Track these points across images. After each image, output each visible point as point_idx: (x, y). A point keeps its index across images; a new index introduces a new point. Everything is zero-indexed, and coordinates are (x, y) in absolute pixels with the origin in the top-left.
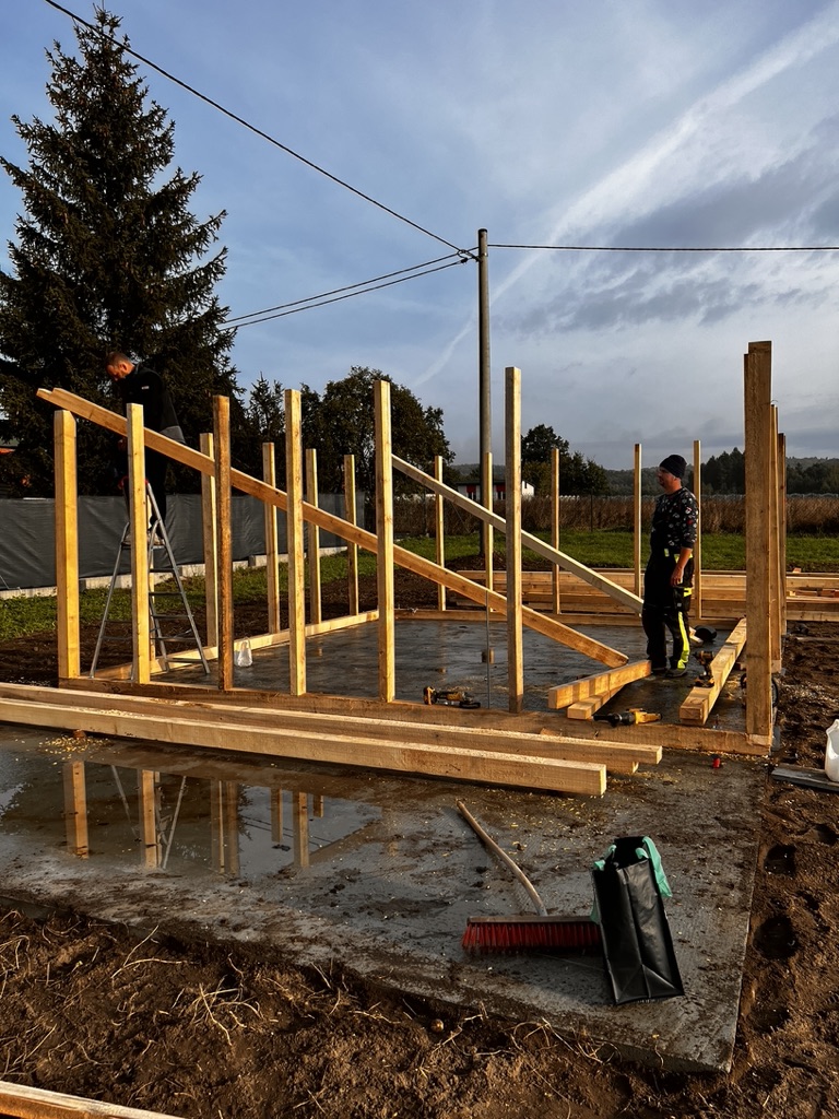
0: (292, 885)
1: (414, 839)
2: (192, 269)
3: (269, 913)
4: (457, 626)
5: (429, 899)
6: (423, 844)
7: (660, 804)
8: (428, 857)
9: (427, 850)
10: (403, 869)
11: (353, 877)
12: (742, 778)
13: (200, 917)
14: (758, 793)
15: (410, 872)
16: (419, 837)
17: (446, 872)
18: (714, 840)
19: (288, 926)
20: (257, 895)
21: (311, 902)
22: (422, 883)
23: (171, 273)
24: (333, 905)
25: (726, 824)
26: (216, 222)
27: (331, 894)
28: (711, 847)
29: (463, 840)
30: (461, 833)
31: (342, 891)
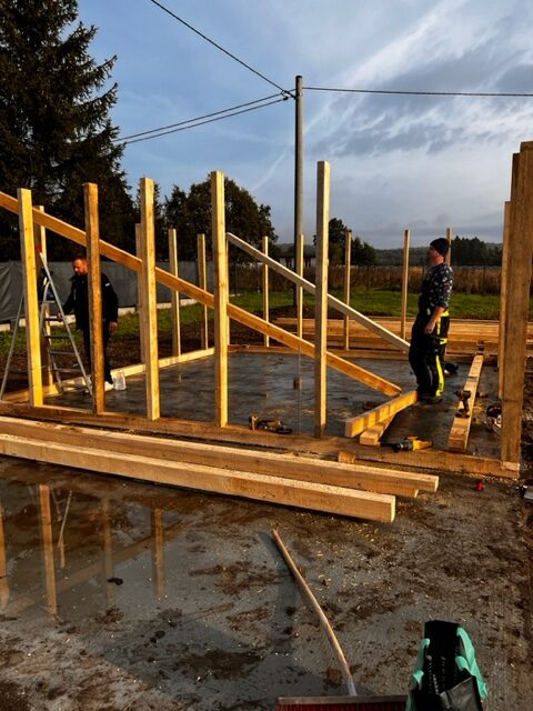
0: (117, 631)
1: (233, 571)
2: (93, 99)
3: (88, 671)
4: (276, 358)
5: (242, 651)
6: (241, 577)
7: (439, 530)
8: (244, 594)
9: (244, 586)
10: (221, 609)
11: (174, 620)
12: (500, 501)
13: (21, 676)
14: (518, 519)
15: (226, 614)
16: (237, 569)
17: (260, 614)
18: (491, 574)
19: (103, 692)
20: (81, 646)
21: (130, 655)
22: (237, 629)
23: (77, 101)
24: (150, 660)
25: (498, 553)
26: (109, 64)
27: (151, 644)
28: (491, 582)
29: (275, 573)
30: (274, 565)
31: (162, 640)
